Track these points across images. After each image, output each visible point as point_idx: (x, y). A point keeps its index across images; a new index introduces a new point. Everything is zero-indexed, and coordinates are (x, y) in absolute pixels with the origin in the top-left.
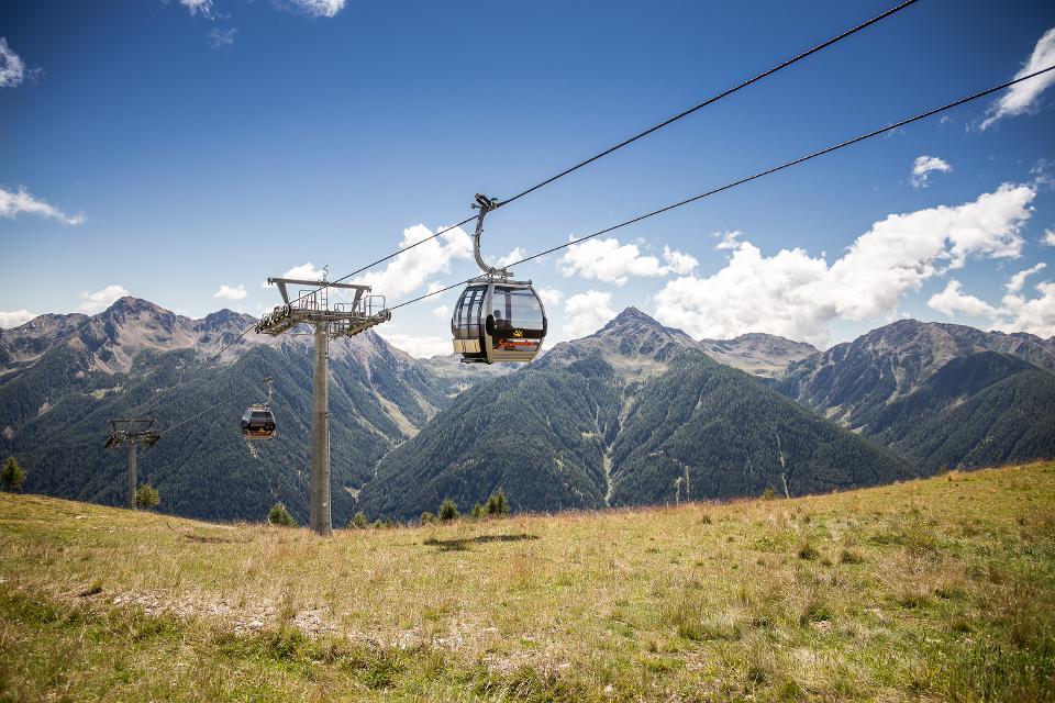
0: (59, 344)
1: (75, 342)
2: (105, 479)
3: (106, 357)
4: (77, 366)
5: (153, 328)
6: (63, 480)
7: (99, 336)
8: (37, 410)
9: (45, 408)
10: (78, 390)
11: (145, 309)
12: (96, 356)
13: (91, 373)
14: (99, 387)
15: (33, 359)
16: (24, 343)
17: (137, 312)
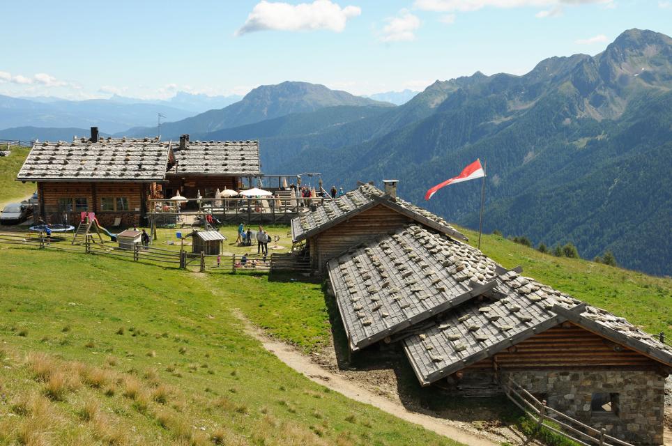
0: (553, 89)
1: (567, 88)
2: (563, 230)
3: (598, 101)
4: (565, 112)
5: (658, 64)
6: (526, 228)
7: (592, 79)
8: (521, 159)
9: (530, 156)
10: (563, 139)
11: (651, 42)
12: (586, 101)
13: (578, 121)
14: (583, 135)
15: (527, 107)
16: (521, 90)
17: (642, 47)
